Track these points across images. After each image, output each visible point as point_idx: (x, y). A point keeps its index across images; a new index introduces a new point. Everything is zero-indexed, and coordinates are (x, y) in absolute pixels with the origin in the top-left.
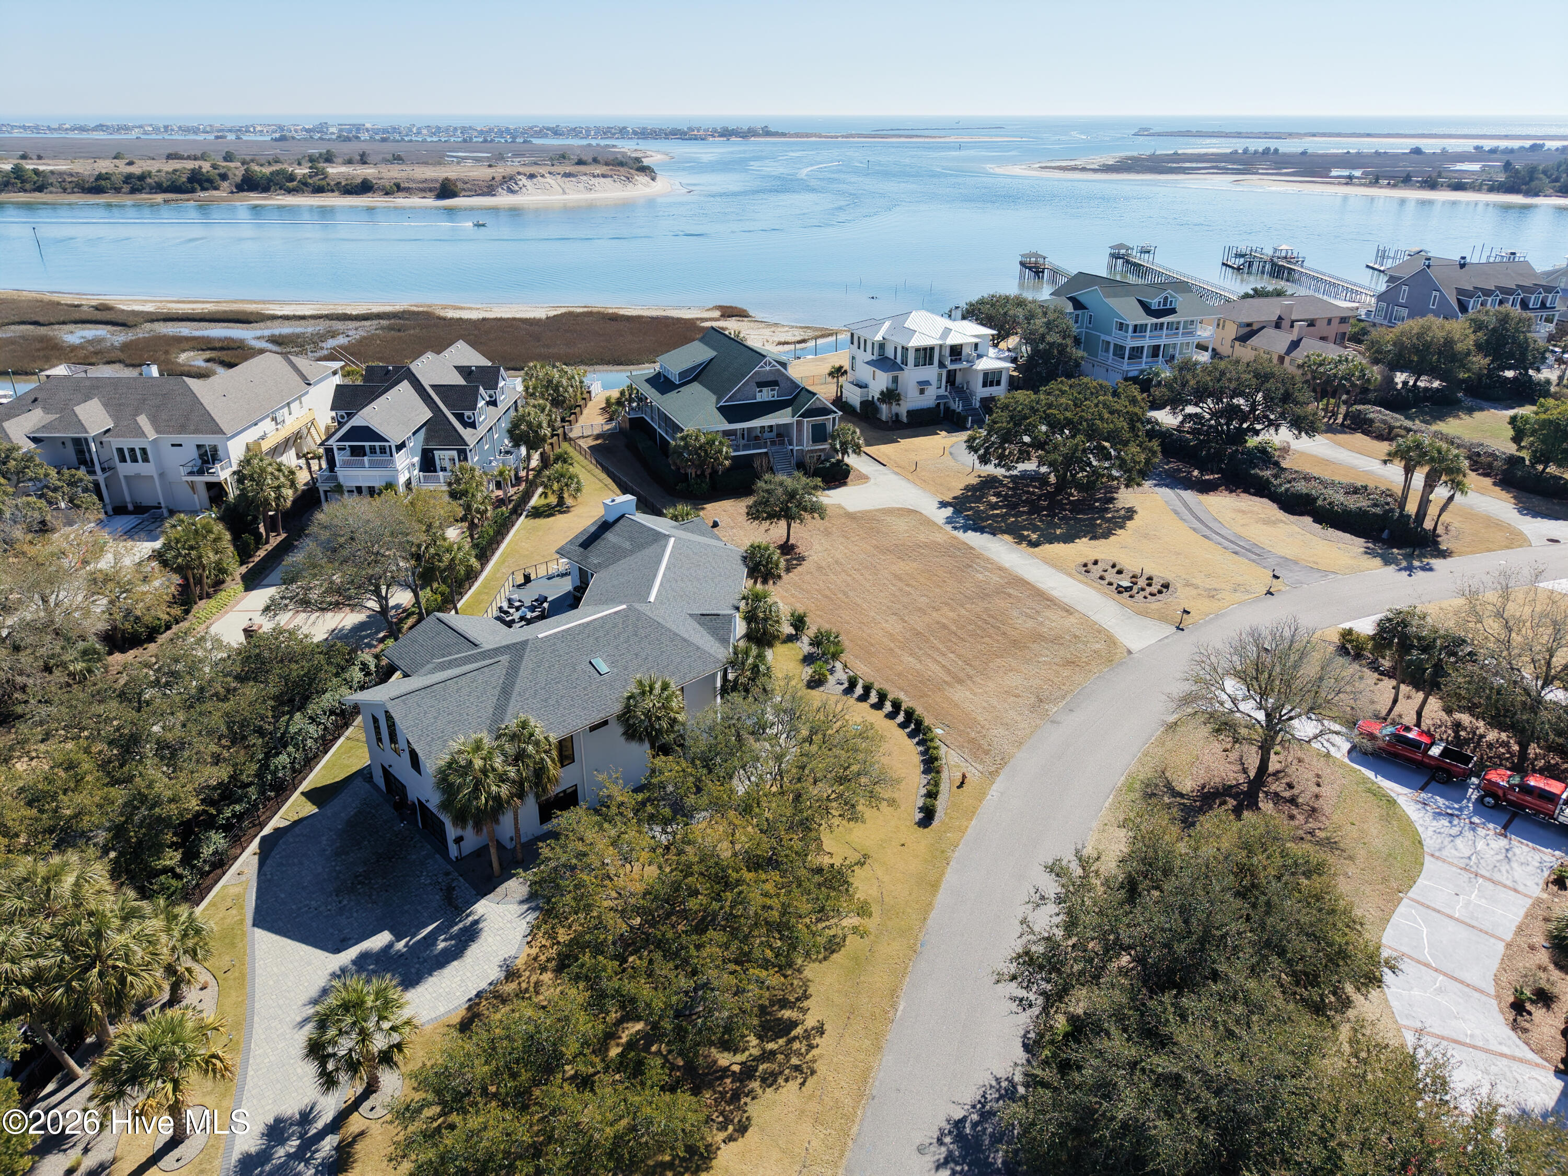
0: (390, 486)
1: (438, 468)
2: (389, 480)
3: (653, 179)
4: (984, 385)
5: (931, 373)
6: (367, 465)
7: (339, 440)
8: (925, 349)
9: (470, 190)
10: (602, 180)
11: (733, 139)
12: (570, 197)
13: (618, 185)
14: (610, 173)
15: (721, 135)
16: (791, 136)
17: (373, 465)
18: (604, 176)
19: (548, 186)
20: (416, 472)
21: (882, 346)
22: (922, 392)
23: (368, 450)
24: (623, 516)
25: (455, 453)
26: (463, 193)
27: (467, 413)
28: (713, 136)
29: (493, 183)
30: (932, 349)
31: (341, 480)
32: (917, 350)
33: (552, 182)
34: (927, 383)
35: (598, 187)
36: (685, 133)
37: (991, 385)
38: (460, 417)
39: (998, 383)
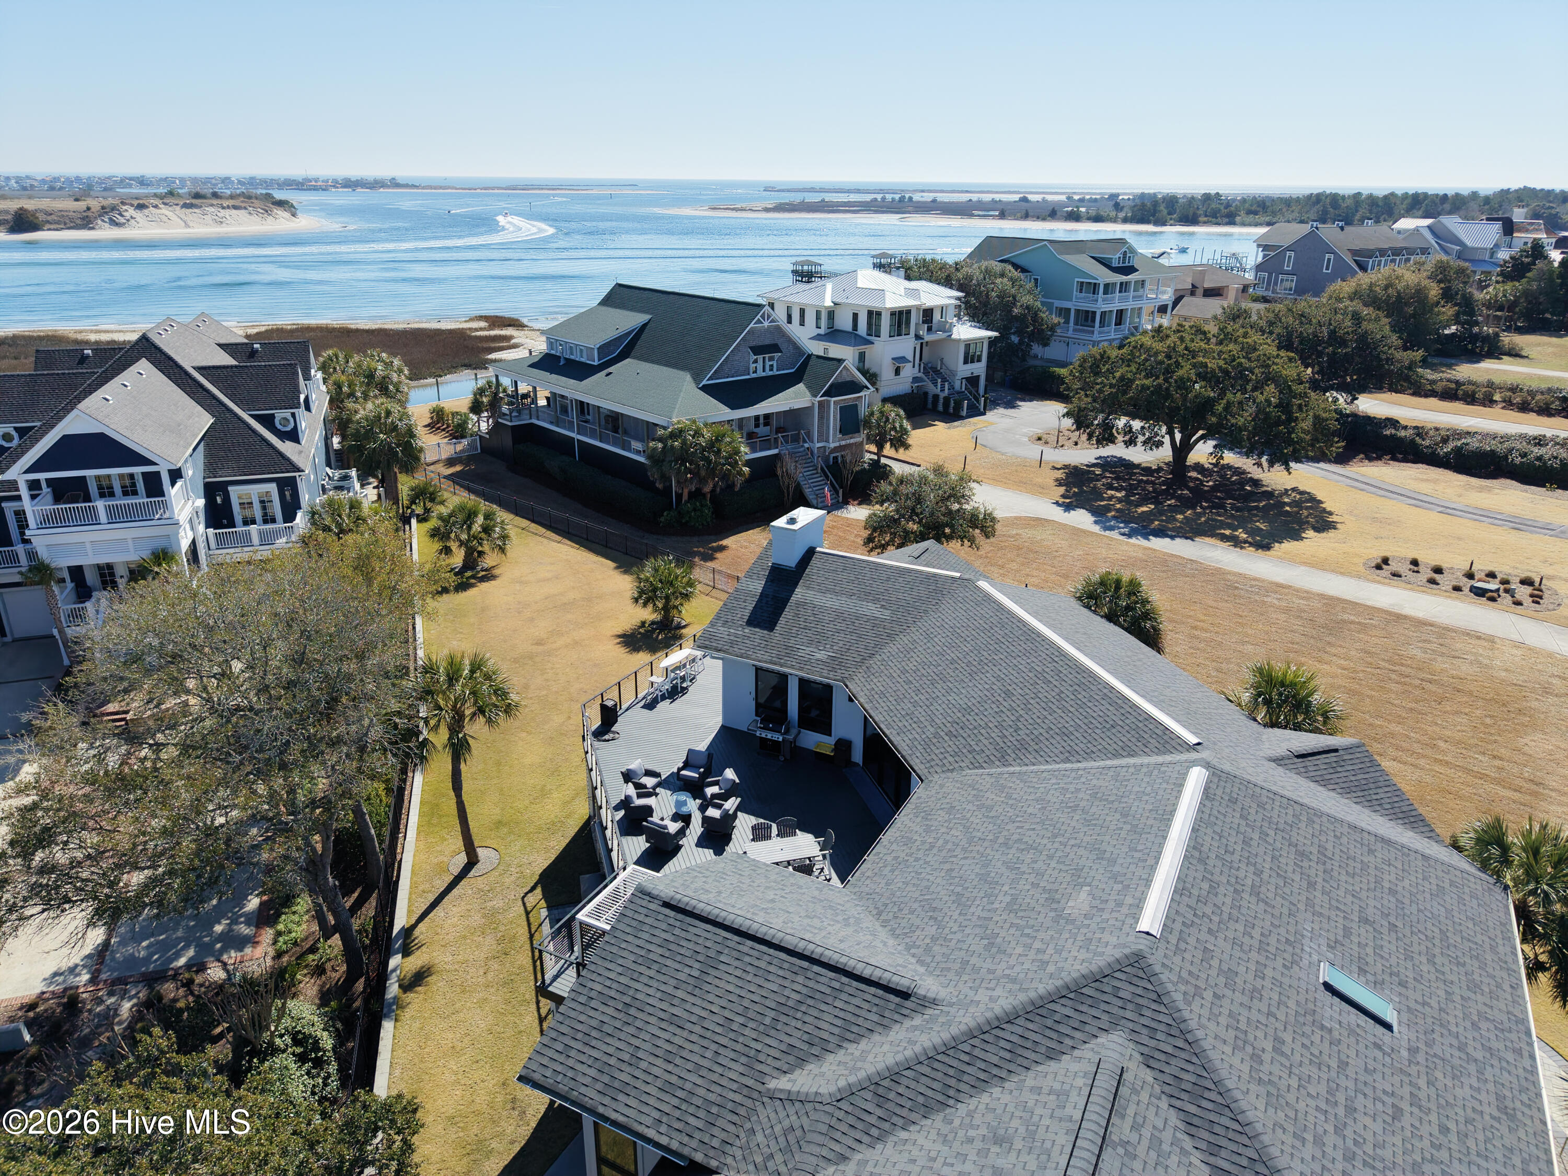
0: (163, 556)
1: (238, 519)
2: (159, 544)
3: (294, 215)
4: (966, 362)
5: (905, 346)
6: (103, 517)
7: (30, 470)
8: (901, 312)
9: (58, 223)
10: (234, 212)
11: (359, 190)
12: (196, 230)
13: (255, 218)
14: (243, 205)
15: (345, 186)
16: (424, 188)
17: (115, 516)
18: (235, 207)
19: (163, 217)
20: (201, 528)
21: (831, 314)
22: (897, 372)
23: (93, 489)
24: (811, 552)
25: (273, 488)
26: (47, 226)
27: (280, 415)
28: (334, 187)
29: (89, 214)
30: (909, 312)
31: (43, 554)
32: (893, 314)
33: (170, 214)
34: (902, 359)
35: (230, 220)
36: (302, 184)
37: (972, 362)
38: (267, 422)
39: (979, 360)
